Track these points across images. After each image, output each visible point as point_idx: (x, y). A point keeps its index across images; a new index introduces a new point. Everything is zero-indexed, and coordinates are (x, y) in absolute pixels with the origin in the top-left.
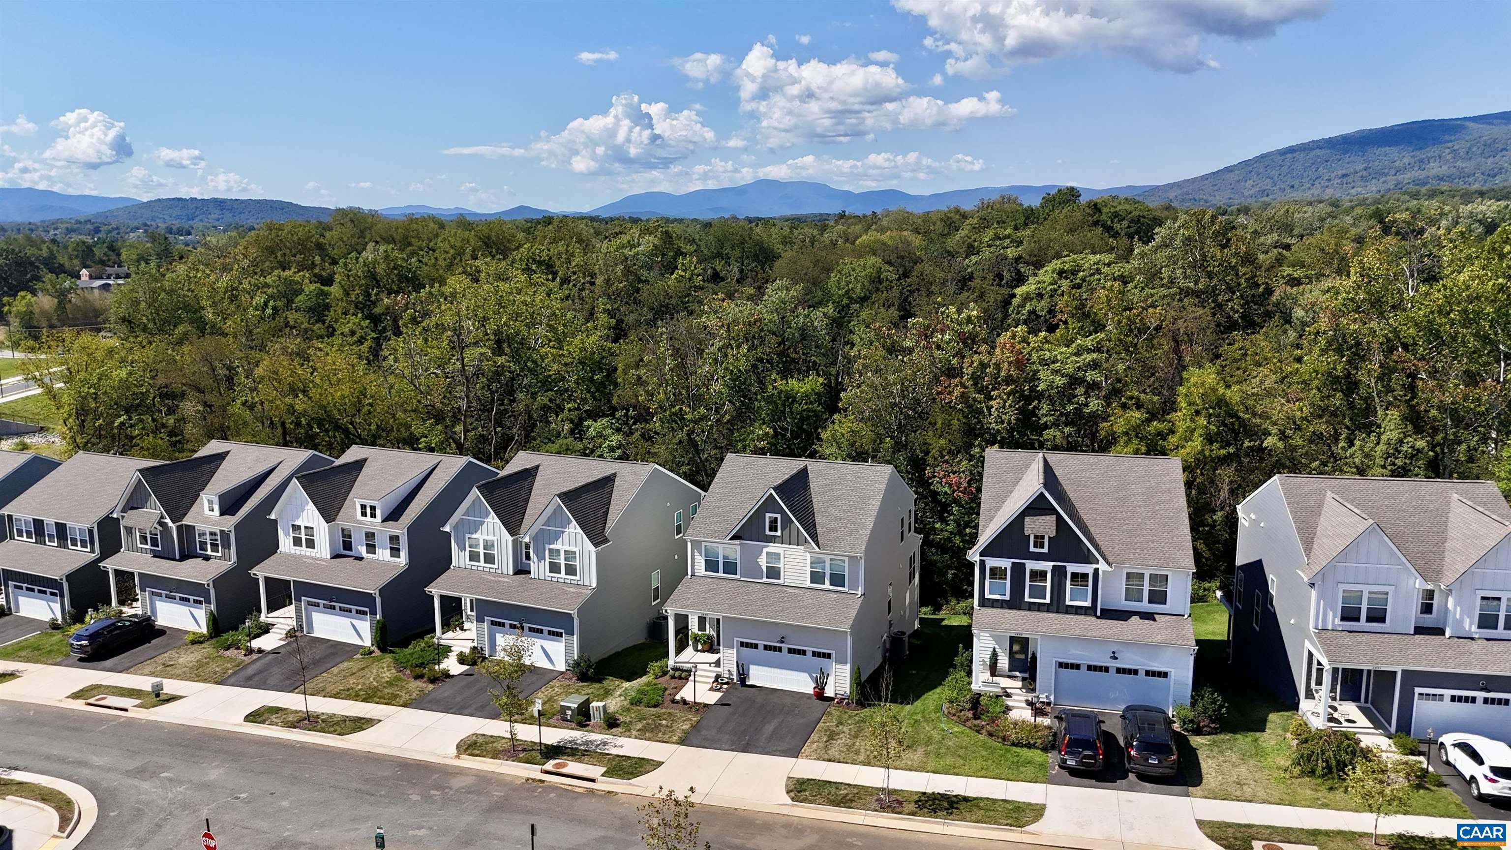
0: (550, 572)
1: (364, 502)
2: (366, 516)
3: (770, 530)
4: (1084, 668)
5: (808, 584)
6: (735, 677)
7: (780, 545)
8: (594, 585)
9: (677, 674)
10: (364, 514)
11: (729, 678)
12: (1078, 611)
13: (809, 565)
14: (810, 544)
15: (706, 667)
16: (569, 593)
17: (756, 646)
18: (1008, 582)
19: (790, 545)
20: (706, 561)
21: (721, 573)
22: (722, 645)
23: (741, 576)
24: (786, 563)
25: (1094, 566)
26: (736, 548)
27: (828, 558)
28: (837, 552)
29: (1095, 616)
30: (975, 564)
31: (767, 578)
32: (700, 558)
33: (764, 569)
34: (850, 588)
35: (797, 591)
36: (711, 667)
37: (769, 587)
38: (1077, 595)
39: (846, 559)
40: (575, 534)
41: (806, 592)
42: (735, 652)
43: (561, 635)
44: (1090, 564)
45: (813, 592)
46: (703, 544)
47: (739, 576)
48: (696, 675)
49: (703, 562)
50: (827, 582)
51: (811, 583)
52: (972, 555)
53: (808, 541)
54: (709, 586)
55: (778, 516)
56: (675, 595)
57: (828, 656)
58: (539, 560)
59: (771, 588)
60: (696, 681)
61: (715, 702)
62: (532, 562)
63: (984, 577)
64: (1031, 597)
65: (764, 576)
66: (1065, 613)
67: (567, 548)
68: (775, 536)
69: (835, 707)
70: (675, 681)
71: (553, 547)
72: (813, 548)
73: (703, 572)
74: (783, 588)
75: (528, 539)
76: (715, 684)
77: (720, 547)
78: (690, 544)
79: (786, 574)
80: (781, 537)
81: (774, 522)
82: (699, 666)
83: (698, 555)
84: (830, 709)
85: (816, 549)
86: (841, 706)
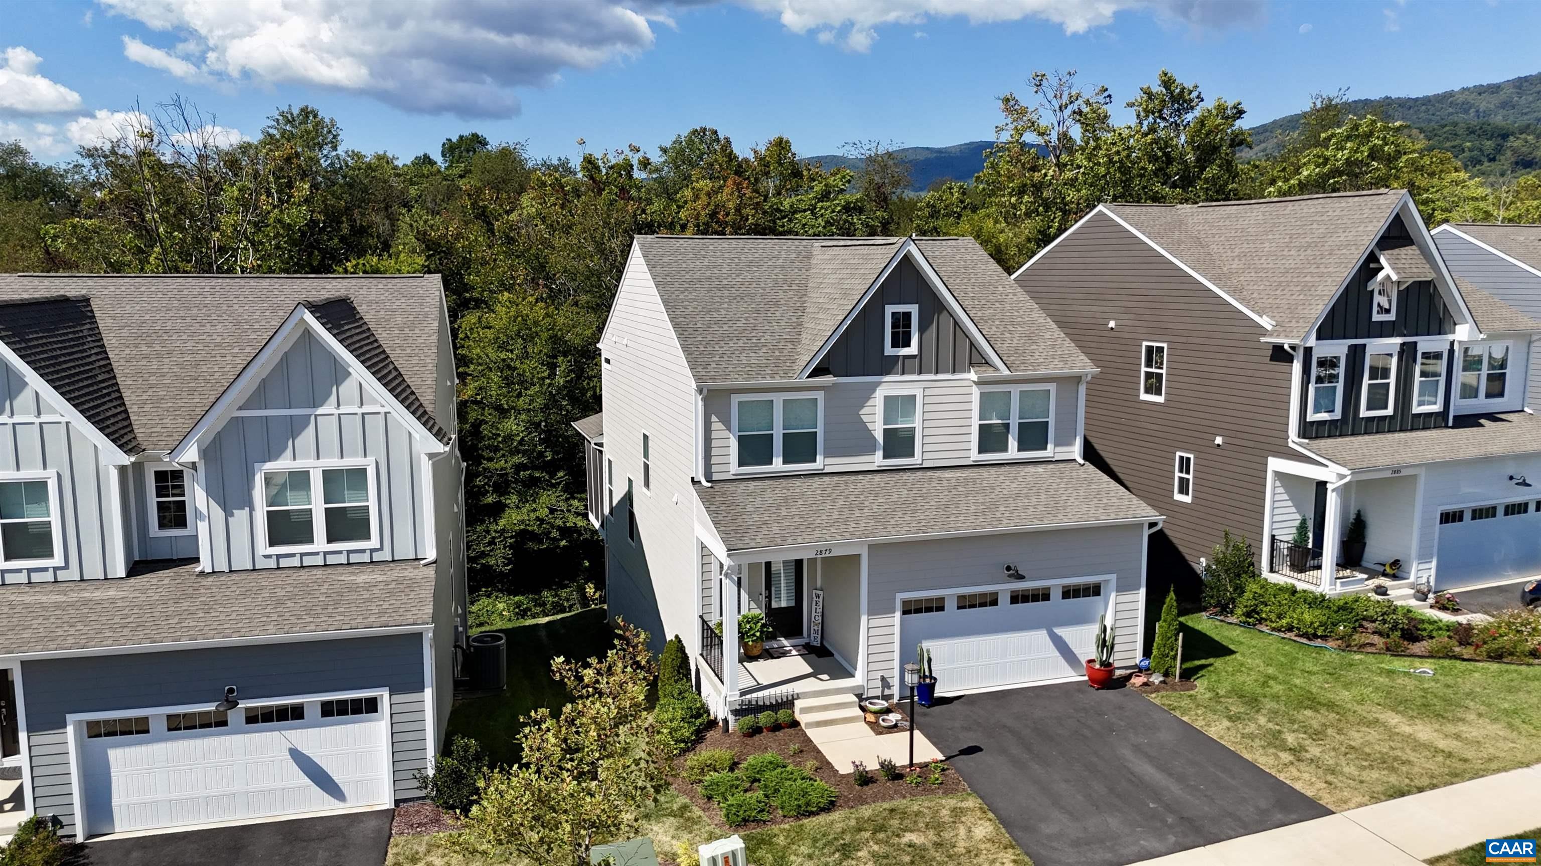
4: (1468, 516)
5: (974, 456)
6: (895, 690)
7: (915, 377)
8: (430, 552)
11: (885, 696)
12: (1428, 422)
13: (976, 413)
14: (987, 363)
15: (811, 685)
16: (368, 587)
17: (937, 606)
18: (1340, 386)
19: (937, 372)
20: (741, 439)
21: (778, 464)
22: (864, 619)
23: (829, 461)
24: (927, 416)
25: (1450, 337)
26: (820, 396)
27: (1015, 391)
28: (1042, 371)
29: (1447, 427)
30: (1289, 359)
31: (885, 457)
32: (726, 433)
33: (879, 437)
34: (1058, 449)
35: (958, 474)
36: (825, 683)
37: (897, 476)
38: (1429, 390)
39: (1052, 387)
40: (366, 409)
41: (984, 472)
42: (897, 630)
43: (371, 706)
44: (1445, 333)
45: (993, 470)
46: (736, 399)
47: (820, 462)
48: (804, 710)
49: (734, 444)
50: (1013, 443)
51: (980, 452)
52: (1305, 338)
53: (977, 359)
54: (773, 493)
55: (913, 309)
56: (716, 523)
57: (1095, 590)
58: (228, 514)
59: (905, 476)
60: (819, 724)
61: (941, 757)
62: (202, 528)
63: (1308, 382)
64: (1369, 408)
65: (879, 454)
66: (1412, 429)
67: (334, 462)
68: (906, 357)
69: (1152, 693)
70: (765, 738)
71: (283, 464)
72: (997, 369)
73: (734, 468)
74: (929, 473)
75: (191, 454)
76: (871, 718)
77: (778, 400)
78: (700, 404)
79: (927, 440)
80: (918, 357)
81: (902, 322)
82: (795, 688)
83: (720, 425)
84: (1155, 699)
85: (1004, 370)
86: (1158, 688)
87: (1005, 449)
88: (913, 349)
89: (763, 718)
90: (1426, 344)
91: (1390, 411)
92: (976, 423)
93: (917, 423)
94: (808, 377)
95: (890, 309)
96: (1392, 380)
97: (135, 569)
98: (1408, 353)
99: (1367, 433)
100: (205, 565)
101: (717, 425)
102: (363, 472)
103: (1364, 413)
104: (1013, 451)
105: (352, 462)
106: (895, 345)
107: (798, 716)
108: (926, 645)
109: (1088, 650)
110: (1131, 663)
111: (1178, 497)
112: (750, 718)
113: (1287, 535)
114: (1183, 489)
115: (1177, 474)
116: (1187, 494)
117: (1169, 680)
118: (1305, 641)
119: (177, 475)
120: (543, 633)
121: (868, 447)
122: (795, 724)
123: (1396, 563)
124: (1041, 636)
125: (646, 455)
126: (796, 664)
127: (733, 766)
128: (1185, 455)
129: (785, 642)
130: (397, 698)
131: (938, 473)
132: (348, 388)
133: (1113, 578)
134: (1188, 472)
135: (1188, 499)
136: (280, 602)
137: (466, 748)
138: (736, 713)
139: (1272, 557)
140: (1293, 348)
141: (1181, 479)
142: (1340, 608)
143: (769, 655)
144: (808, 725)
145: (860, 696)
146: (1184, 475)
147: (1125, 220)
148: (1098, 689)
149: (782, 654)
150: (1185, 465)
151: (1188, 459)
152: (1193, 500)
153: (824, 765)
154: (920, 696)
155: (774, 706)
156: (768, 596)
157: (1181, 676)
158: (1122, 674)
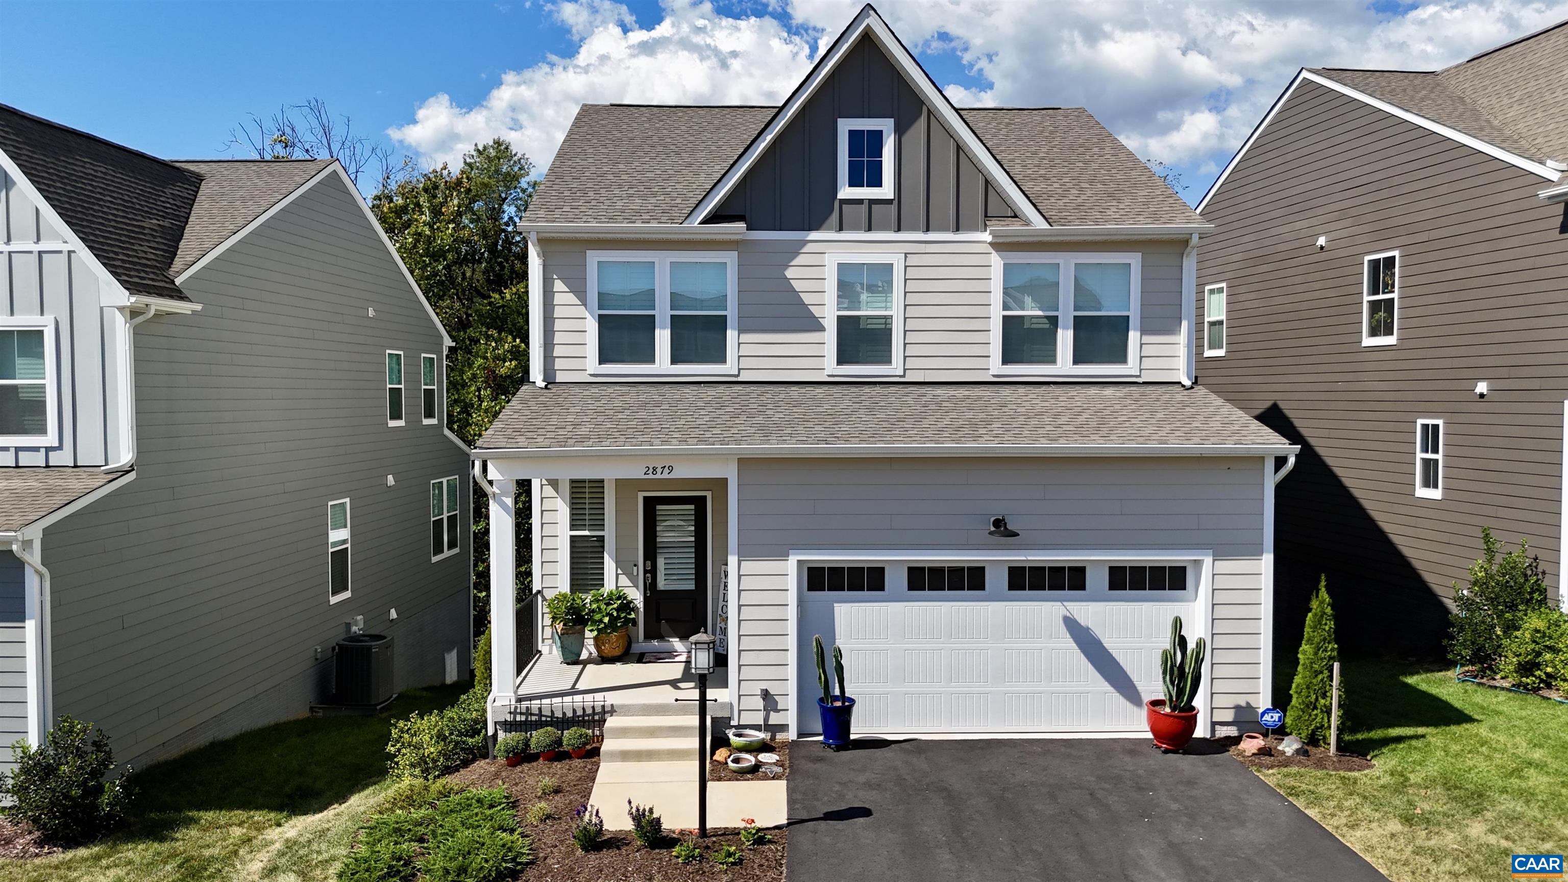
3: (855, 182)
5: (996, 367)
6: (790, 718)
7: (889, 234)
8: (125, 455)
9: (538, 738)
11: (767, 727)
13: (997, 297)
14: (1016, 216)
17: (871, 579)
19: (928, 230)
20: (603, 321)
21: (663, 363)
23: (747, 362)
24: (911, 299)
26: (727, 256)
27: (1067, 262)
31: (838, 363)
32: (581, 311)
33: (831, 328)
34: (1147, 362)
35: (962, 392)
39: (1134, 260)
40: (43, 246)
41: (1006, 391)
42: (792, 613)
45: (1021, 390)
46: (594, 258)
47: (731, 365)
48: (615, 732)
49: (592, 327)
50: (1064, 349)
51: (1005, 361)
53: (997, 209)
54: (648, 401)
55: (886, 125)
57: (1173, 576)
59: (867, 389)
60: (626, 756)
61: (782, 821)
65: (829, 357)
67: (2, 321)
68: (872, 202)
69: (1272, 767)
72: (1027, 222)
73: (592, 365)
74: (911, 390)
76: (720, 755)
77: (663, 261)
78: (537, 262)
79: (911, 338)
80: (896, 202)
81: (866, 146)
82: (612, 698)
83: (572, 298)
84: (1271, 777)
85: (1039, 223)
86: (1287, 762)
87: (1051, 359)
88: (886, 190)
92: (996, 313)
93: (896, 311)
94: (705, 223)
95: (845, 126)
101: (565, 297)
102: (38, 336)
104: (1064, 362)
105: (24, 320)
107: (603, 740)
108: (846, 641)
109: (1154, 684)
111: (1422, 492)
112: (518, 736)
114: (1430, 481)
115: (1420, 455)
116: (1436, 486)
117: (1312, 750)
122: (592, 752)
128: (1431, 422)
131: (930, 389)
132: (22, 216)
133: (1206, 556)
134: (1435, 450)
135: (1435, 494)
141: (1426, 462)
144: (610, 756)
146: (1430, 456)
148: (1166, 752)
150: (1431, 437)
151: (1436, 427)
152: (1443, 494)
154: (827, 733)
155: (563, 723)
156: (651, 572)
157: (1342, 747)
158: (1223, 732)
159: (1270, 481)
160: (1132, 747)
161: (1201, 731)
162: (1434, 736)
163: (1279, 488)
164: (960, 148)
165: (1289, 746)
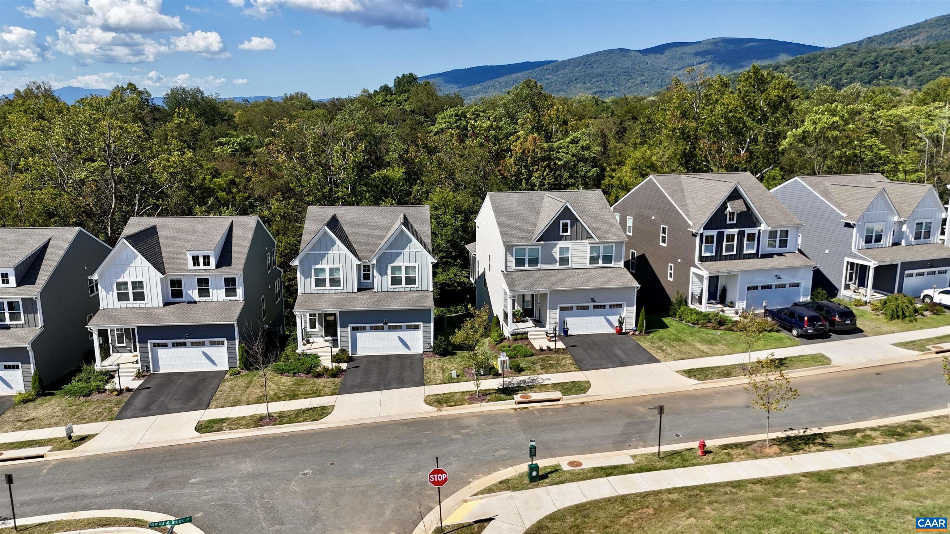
0: (392, 285)
1: (196, 253)
2: (198, 265)
4: (760, 288)
5: (588, 265)
6: (558, 332)
7: (569, 241)
8: (431, 288)
10: (196, 263)
11: (554, 333)
12: (750, 256)
13: (589, 252)
14: (593, 238)
15: (534, 329)
16: (417, 297)
17: (571, 308)
18: (715, 245)
19: (576, 240)
20: (516, 259)
21: (527, 267)
22: (548, 311)
23: (542, 266)
24: (573, 253)
25: (759, 228)
26: (540, 247)
27: (602, 246)
28: (610, 240)
29: (758, 258)
30: (696, 236)
31: (560, 265)
32: (512, 258)
33: (558, 259)
34: (616, 263)
35: (582, 271)
36: (538, 329)
37: (563, 271)
38: (749, 247)
39: (614, 245)
40: (416, 250)
41: (590, 270)
42: (558, 315)
43: (417, 327)
44: (757, 227)
45: (593, 270)
46: (514, 248)
47: (540, 266)
48: (530, 335)
49: (514, 261)
50: (601, 261)
51: (590, 264)
52: (699, 230)
53: (589, 237)
54: (525, 275)
55: (569, 222)
56: (507, 283)
57: (620, 306)
58: (382, 277)
59: (565, 271)
60: (534, 339)
61: (564, 347)
62: (375, 280)
63: (702, 243)
64: (726, 252)
65: (558, 264)
66: (744, 259)
67: (408, 264)
68: (566, 236)
69: (634, 336)
70: (519, 341)
71: (395, 264)
72: (595, 240)
73: (514, 268)
74: (573, 270)
75: (374, 262)
76: (549, 338)
77: (527, 248)
78: (504, 249)
79: (573, 260)
80: (570, 236)
81: (565, 226)
82: (529, 329)
83: (510, 255)
84: (634, 338)
85: (598, 240)
86: (637, 335)
87: (598, 263)
88: (569, 233)
89: (518, 336)
90: (748, 231)
91: (734, 253)
92: (588, 255)
93: (570, 256)
94: (537, 241)
95: (561, 222)
96: (735, 243)
97: (359, 290)
98: (741, 234)
99: (725, 260)
100: (375, 290)
101: (509, 255)
102: (415, 267)
103: (724, 253)
104: (601, 264)
105: (412, 264)
106: (563, 232)
107: (529, 337)
108: (567, 319)
109: (616, 324)
110: (631, 328)
111: (669, 279)
112: (515, 336)
113: (697, 293)
114: (671, 276)
115: (669, 271)
116: (671, 278)
117: (640, 333)
118: (692, 325)
119: (368, 266)
120: (454, 319)
121: (554, 261)
122: (528, 339)
123: (731, 303)
124: (602, 318)
125: (489, 261)
126: (530, 324)
127: (509, 347)
128: (671, 265)
129: (528, 318)
130: (425, 325)
131: (576, 270)
132: (412, 244)
133: (625, 303)
134: (672, 271)
136: (396, 300)
137: (441, 339)
138: (512, 335)
139: (692, 299)
140: (697, 233)
141: (670, 273)
142: (704, 315)
143: (523, 321)
144: (531, 339)
145: (547, 333)
147: (658, 182)
148: (618, 335)
149: (527, 321)
150: (671, 268)
152: (673, 280)
153: (533, 347)
154: (564, 334)
155: (522, 334)
156: (524, 305)
157: (645, 333)
158: (627, 331)
159: (636, 290)
160: (613, 334)
161: (624, 331)
162: (661, 330)
163: (638, 291)
164: (582, 225)
165: (637, 333)
